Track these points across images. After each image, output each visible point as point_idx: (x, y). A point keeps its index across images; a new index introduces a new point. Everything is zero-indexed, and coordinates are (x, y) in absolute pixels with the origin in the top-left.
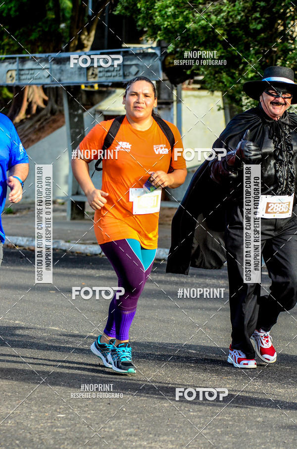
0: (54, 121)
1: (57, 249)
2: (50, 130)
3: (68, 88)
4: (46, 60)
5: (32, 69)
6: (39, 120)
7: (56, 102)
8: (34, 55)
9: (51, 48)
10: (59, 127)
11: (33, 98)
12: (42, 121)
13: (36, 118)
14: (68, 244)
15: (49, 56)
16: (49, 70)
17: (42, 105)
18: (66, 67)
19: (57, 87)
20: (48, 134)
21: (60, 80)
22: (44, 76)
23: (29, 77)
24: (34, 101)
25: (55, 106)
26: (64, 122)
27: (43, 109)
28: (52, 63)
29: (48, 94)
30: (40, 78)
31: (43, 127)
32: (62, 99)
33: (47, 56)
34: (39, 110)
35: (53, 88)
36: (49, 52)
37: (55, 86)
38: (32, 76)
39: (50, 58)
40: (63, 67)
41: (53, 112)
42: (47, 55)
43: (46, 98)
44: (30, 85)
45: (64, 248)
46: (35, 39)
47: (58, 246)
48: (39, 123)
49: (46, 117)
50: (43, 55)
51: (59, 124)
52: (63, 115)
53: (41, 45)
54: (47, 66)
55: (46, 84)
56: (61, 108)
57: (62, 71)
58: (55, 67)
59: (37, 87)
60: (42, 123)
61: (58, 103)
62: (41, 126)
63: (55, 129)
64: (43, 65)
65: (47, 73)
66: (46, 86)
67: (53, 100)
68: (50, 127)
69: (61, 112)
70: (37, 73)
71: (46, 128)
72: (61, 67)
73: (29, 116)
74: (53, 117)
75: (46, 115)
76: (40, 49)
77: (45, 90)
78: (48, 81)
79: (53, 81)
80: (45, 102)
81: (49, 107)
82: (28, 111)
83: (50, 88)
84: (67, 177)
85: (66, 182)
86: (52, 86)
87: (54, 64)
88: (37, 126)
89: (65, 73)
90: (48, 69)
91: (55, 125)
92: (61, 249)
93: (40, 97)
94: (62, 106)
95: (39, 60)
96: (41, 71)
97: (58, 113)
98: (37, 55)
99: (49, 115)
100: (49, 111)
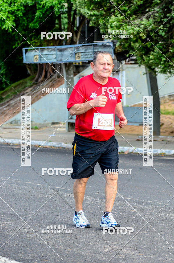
0: (59, 81)
1: (60, 147)
3: (66, 64)
4: (54, 50)
5: (47, 55)
6: (51, 81)
7: (60, 71)
9: (57, 44)
10: (61, 84)
11: (48, 70)
12: (53, 81)
14: (66, 145)
15: (56, 47)
21: (61, 60)
22: (53, 58)
23: (45, 58)
25: (60, 74)
26: (64, 82)
27: (53, 75)
28: (57, 51)
30: (51, 59)
31: (53, 85)
32: (63, 70)
37: (59, 63)
38: (47, 58)
39: (56, 49)
40: (63, 53)
45: (64, 147)
47: (61, 146)
48: (51, 82)
50: (53, 47)
53: (52, 42)
54: (55, 53)
55: (54, 62)
58: (59, 53)
60: (53, 83)
64: (52, 52)
65: (54, 56)
68: (57, 84)
70: (50, 57)
71: (55, 85)
72: (62, 53)
74: (59, 79)
75: (55, 78)
77: (54, 65)
78: (55, 60)
79: (57, 60)
81: (56, 74)
82: (45, 76)
86: (57, 63)
88: (50, 84)
90: (55, 54)
91: (59, 84)
92: (62, 147)
94: (63, 73)
95: (50, 50)
96: (51, 55)
97: (61, 77)
98: (49, 47)
99: (57, 78)
100: (57, 76)
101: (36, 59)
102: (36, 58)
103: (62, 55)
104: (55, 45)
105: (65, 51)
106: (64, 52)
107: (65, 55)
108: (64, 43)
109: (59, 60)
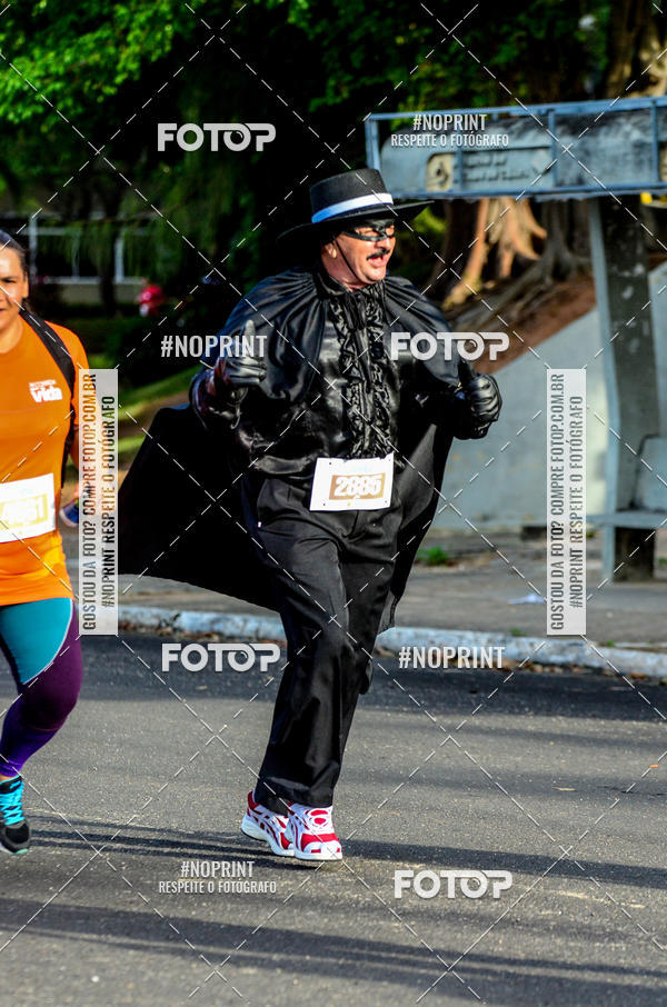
0: (565, 298)
1: (575, 666)
2: (554, 322)
3: (604, 203)
4: (541, 125)
5: (499, 150)
6: (519, 297)
7: (570, 242)
8: (504, 109)
9: (555, 90)
10: (577, 316)
11: (502, 233)
12: (529, 297)
13: (511, 291)
14: (605, 652)
15: (549, 111)
16: (550, 151)
17: (527, 252)
18: (598, 143)
19: (571, 201)
20: (547, 336)
21: (580, 181)
22: (535, 171)
23: (491, 172)
24: (506, 239)
25: (567, 256)
26: (592, 301)
27: (530, 263)
28: (559, 130)
29: (545, 220)
30: (523, 176)
31: (532, 316)
32: (586, 234)
33: (543, 112)
34: (519, 266)
35: (560, 204)
36: (548, 102)
37: (565, 197)
38: (501, 169)
39: (551, 118)
40: (591, 143)
41: (559, 273)
42: (544, 108)
43: (541, 233)
44: (494, 197)
45: (596, 664)
46: (508, 64)
47: (578, 658)
48: (520, 304)
49: (542, 287)
50: (532, 111)
51: (577, 306)
52: (590, 280)
53: (524, 81)
54: (544, 140)
55: (542, 193)
56: (583, 260)
57: (587, 153)
58: (568, 143)
59: (515, 202)
60: (528, 305)
61: (576, 245)
62: (528, 312)
63: (565, 322)
64: (530, 139)
65: (542, 160)
66: (540, 199)
67: (560, 236)
68: (553, 315)
69: (585, 273)
70: (518, 162)
71: (540, 318)
72: (583, 143)
73: (490, 285)
74: (561, 287)
75: (541, 281)
76: (523, 91)
77: (537, 207)
78: (546, 184)
79: (560, 184)
80: (537, 244)
81: (549, 258)
82: (489, 270)
83: (552, 202)
84: (602, 458)
85: (600, 473)
86: (558, 197)
87: (563, 133)
88: (514, 313)
89: (594, 160)
90: (545, 148)
91: (565, 310)
92: (587, 667)
93: (522, 228)
94: (588, 254)
95: (519, 124)
96: (525, 155)
97: (574, 274)
98: (515, 110)
99: (548, 280)
100: (549, 270)
101: (441, 178)
102: (439, 172)
103: (586, 155)
104: (543, 94)
105: (604, 129)
106: (593, 134)
107: (603, 150)
108: (588, 85)
109: (567, 181)
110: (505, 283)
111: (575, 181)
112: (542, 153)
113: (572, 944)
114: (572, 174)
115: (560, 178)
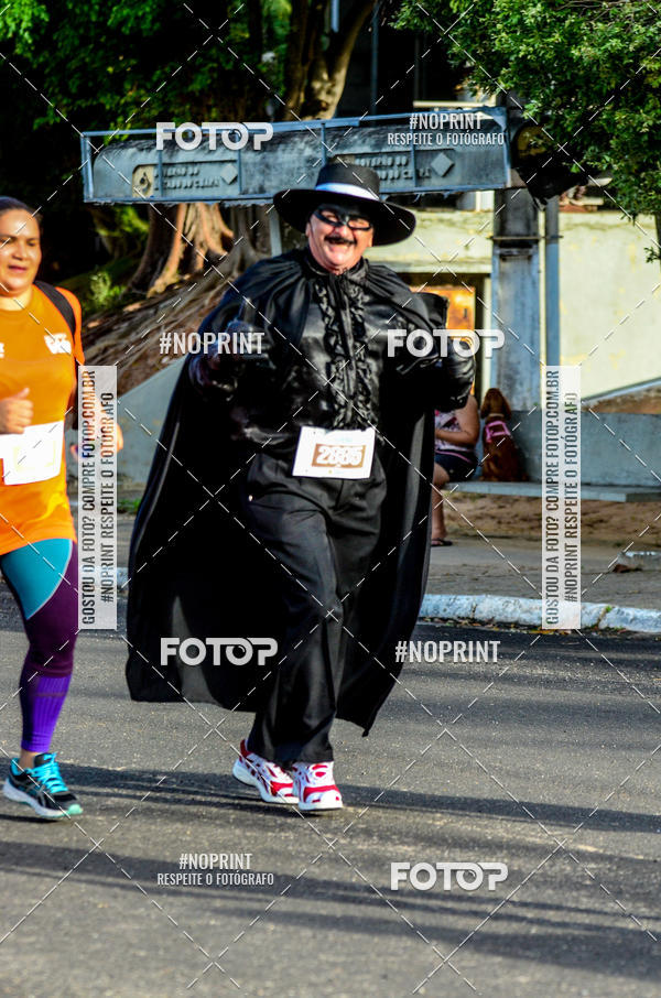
5: (194, 163)
6: (211, 287)
7: (253, 242)
9: (241, 113)
11: (197, 233)
13: (205, 283)
16: (237, 165)
17: (218, 249)
18: (277, 158)
19: (254, 206)
21: (262, 190)
22: (224, 180)
23: (187, 181)
24: (200, 239)
25: (252, 253)
27: (220, 258)
29: (232, 222)
30: (213, 185)
32: (267, 235)
34: (211, 260)
35: (245, 208)
36: (235, 121)
37: (249, 203)
38: (195, 179)
40: (270, 158)
43: (230, 234)
44: (190, 202)
46: (201, 91)
48: (212, 293)
49: (230, 279)
53: (215, 105)
54: (231, 155)
55: (229, 200)
57: (267, 166)
58: (251, 157)
59: (207, 206)
61: (258, 244)
65: (230, 172)
66: (227, 204)
67: (244, 237)
70: (210, 174)
73: (187, 277)
76: (215, 112)
77: (226, 213)
78: (233, 192)
79: (244, 192)
80: (226, 243)
81: (236, 255)
82: (186, 264)
83: (237, 208)
86: (243, 203)
87: (248, 150)
89: (273, 172)
90: (233, 161)
93: (213, 229)
96: (215, 167)
100: (236, 266)
101: (145, 186)
102: (142, 181)
105: (282, 147)
106: (273, 151)
107: (280, 164)
108: (270, 111)
109: (251, 190)
110: (199, 275)
111: (257, 190)
112: (230, 165)
113: (248, 834)
114: (254, 184)
115: (244, 187)
